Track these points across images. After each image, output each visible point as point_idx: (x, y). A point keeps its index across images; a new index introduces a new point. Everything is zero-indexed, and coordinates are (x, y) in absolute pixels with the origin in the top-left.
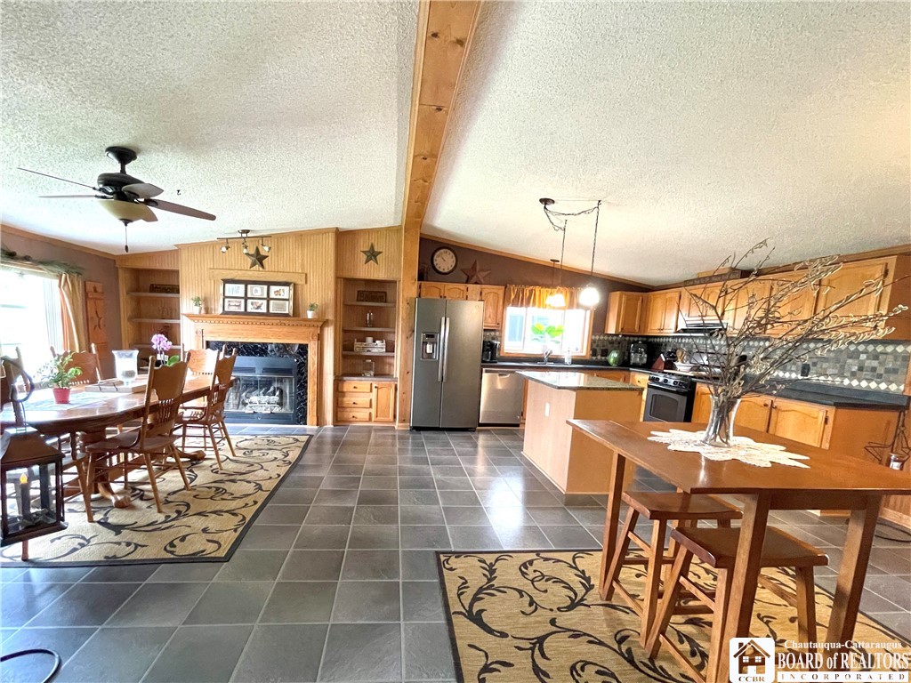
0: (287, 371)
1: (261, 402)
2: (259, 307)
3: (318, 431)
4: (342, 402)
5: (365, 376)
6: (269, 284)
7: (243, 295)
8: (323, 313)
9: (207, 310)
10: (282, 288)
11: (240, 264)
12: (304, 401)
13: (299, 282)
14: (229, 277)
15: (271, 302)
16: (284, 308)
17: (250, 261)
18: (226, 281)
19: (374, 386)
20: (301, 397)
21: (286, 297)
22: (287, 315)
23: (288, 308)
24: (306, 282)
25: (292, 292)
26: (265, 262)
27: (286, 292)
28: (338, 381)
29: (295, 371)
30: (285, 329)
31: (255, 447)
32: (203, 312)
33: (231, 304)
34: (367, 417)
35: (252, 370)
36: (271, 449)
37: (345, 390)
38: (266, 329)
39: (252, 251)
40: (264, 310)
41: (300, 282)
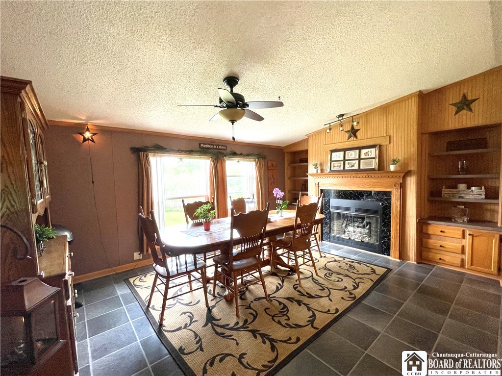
0: (374, 212)
1: (356, 232)
2: (353, 166)
3: (400, 265)
4: (427, 243)
5: (456, 222)
6: (360, 148)
7: (342, 159)
8: (405, 164)
9: (322, 171)
10: (369, 150)
11: (341, 139)
12: (389, 237)
13: (384, 144)
14: (334, 148)
15: (362, 161)
16: (371, 165)
17: (347, 135)
18: (333, 151)
19: (467, 233)
20: (385, 233)
21: (373, 156)
22: (373, 170)
23: (374, 164)
24: (390, 143)
25: (377, 152)
26: (358, 134)
27: (373, 153)
28: (422, 224)
29: (380, 212)
30: (373, 180)
31: (337, 270)
32: (319, 171)
33: (335, 165)
34: (459, 262)
35: (348, 209)
36: (347, 276)
37: (430, 232)
38: (357, 180)
39: (349, 128)
40: (356, 167)
41: (385, 142)
